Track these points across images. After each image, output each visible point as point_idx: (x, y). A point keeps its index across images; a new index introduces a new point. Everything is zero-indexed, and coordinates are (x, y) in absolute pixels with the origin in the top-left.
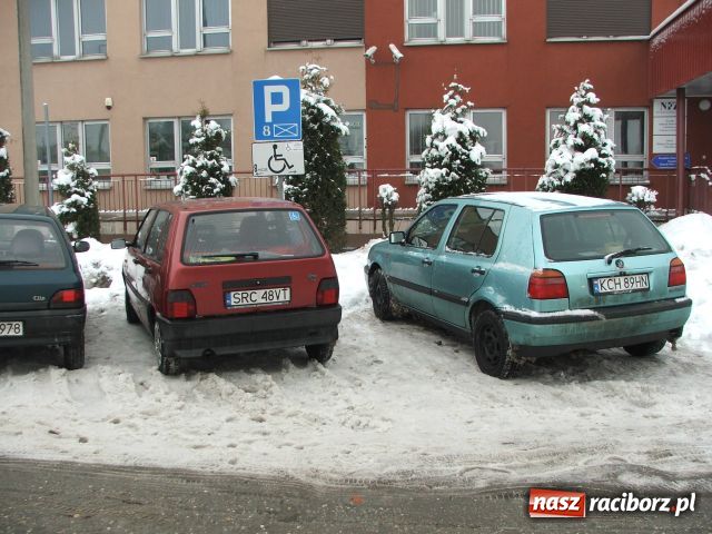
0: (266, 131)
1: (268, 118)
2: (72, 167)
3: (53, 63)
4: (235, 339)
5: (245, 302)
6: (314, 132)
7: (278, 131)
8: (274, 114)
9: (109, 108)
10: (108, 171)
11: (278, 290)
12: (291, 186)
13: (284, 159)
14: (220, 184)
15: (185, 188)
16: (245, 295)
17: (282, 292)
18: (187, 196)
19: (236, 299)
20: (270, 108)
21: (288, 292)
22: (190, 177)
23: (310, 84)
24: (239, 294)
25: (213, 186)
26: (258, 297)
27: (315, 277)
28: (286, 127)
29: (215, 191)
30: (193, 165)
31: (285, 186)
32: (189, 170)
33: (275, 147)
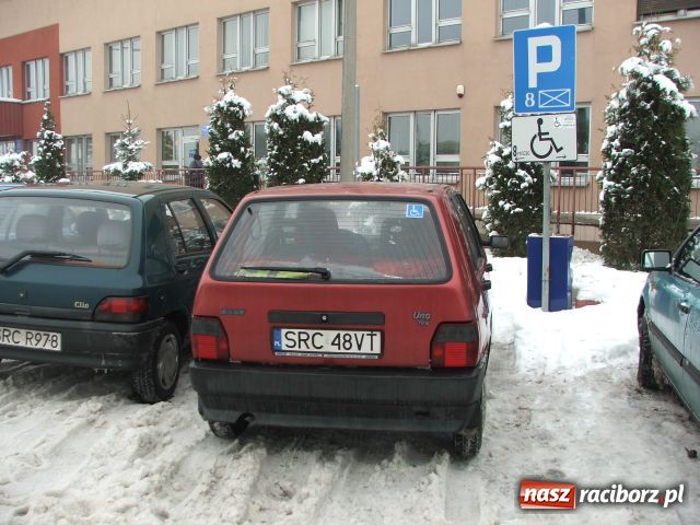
0: (530, 99)
1: (533, 83)
2: (377, 154)
3: (409, 50)
4: (286, 405)
5: (304, 348)
6: (645, 113)
7: (544, 99)
8: (540, 76)
9: (461, 96)
10: (458, 163)
11: (359, 334)
12: (612, 183)
13: (551, 139)
14: (529, 178)
15: (490, 181)
16: (304, 337)
17: (367, 339)
18: (490, 190)
19: (290, 341)
20: (535, 68)
21: (377, 339)
22: (496, 167)
23: (647, 51)
24: (295, 334)
25: (521, 179)
26: (325, 342)
27: (426, 319)
28: (554, 94)
29: (523, 185)
30: (499, 153)
31: (606, 183)
32: (494, 159)
33: (540, 122)
